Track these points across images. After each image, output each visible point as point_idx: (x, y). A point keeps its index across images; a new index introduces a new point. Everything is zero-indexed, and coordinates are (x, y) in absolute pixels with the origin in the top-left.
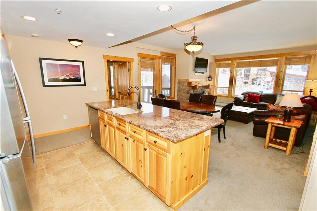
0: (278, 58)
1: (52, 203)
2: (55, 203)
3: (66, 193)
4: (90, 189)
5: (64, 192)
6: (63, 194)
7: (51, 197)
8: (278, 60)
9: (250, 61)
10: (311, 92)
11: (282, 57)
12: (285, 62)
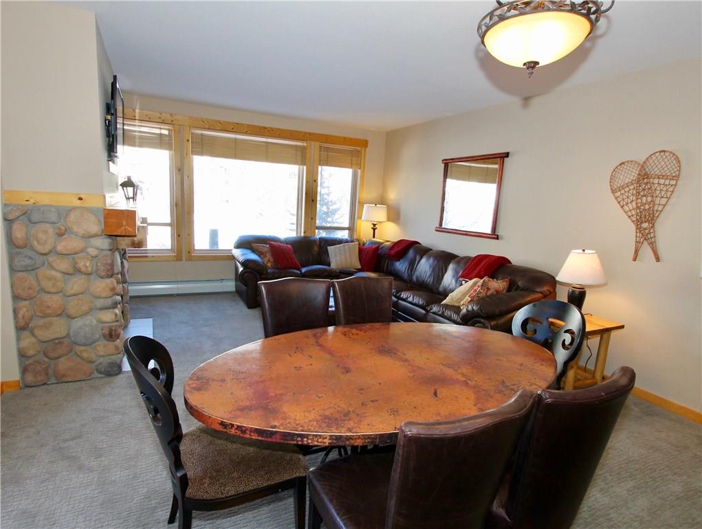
8: (304, 148)
9: (236, 139)
10: (374, 230)
11: (313, 143)
12: (320, 156)
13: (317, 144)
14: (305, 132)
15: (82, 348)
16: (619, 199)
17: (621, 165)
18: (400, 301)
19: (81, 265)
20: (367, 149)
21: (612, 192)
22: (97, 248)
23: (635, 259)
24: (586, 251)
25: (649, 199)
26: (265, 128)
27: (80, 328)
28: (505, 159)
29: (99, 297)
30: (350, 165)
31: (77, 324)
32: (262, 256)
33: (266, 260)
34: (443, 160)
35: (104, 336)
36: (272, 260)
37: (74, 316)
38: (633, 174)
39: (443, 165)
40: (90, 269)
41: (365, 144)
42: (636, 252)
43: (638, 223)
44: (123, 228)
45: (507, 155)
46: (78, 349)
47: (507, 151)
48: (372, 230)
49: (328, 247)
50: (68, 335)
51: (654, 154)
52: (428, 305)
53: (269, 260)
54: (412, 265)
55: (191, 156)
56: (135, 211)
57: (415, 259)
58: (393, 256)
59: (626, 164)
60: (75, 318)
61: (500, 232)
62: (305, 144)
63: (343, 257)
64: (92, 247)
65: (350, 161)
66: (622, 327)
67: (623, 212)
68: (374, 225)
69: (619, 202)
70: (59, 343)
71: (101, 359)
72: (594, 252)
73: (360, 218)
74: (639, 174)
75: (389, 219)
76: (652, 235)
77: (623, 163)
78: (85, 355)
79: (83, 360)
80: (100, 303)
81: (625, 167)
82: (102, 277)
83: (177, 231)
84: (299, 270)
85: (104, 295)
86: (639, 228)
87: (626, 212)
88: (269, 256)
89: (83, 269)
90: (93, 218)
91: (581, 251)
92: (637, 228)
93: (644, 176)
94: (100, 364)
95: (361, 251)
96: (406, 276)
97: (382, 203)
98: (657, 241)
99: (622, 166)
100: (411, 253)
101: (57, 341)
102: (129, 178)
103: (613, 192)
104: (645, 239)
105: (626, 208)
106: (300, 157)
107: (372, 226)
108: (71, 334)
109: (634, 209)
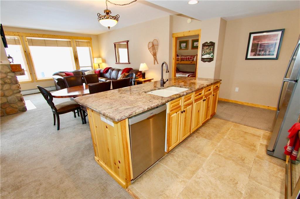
0: (70, 40)
1: (256, 159)
2: (254, 158)
3: (242, 157)
4: (226, 145)
5: (243, 159)
6: (245, 159)
7: (254, 164)
8: (70, 41)
9: (44, 40)
10: (99, 66)
11: (73, 40)
12: (76, 44)
15: (13, 105)
19: (7, 81)
20: (92, 41)
22: (11, 76)
23: (154, 64)
24: (144, 63)
25: (155, 50)
26: (54, 35)
27: (11, 99)
29: (15, 90)
31: (9, 98)
32: (63, 77)
34: (114, 43)
35: (19, 101)
37: (8, 96)
38: (151, 45)
39: (114, 45)
40: (10, 82)
41: (91, 39)
42: (154, 62)
43: (154, 56)
44: (18, 69)
45: (128, 41)
46: (12, 105)
49: (85, 73)
50: (8, 101)
51: (154, 40)
54: (110, 74)
55: (28, 46)
56: (20, 65)
57: (111, 72)
58: (105, 72)
59: (150, 42)
60: (8, 97)
61: (130, 62)
64: (8, 76)
65: (87, 45)
66: (153, 79)
68: (99, 64)
69: (150, 52)
70: (5, 104)
71: (20, 107)
73: (94, 63)
75: (103, 62)
78: (14, 106)
79: (14, 108)
80: (15, 92)
82: (14, 84)
85: (16, 89)
87: (151, 54)
89: (8, 82)
90: (7, 67)
93: (153, 45)
94: (20, 108)
95: (95, 72)
96: (109, 77)
97: (100, 57)
98: (157, 59)
100: (110, 70)
101: (4, 104)
102: (9, 55)
103: (149, 49)
104: (155, 59)
106: (69, 44)
108: (9, 101)
109: (153, 53)
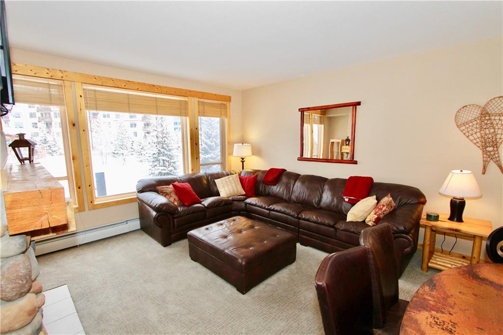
8: (185, 103)
9: (128, 95)
10: (243, 162)
11: (193, 98)
12: (199, 109)
13: (196, 99)
14: (186, 90)
16: (464, 132)
17: (463, 108)
18: (300, 221)
20: (231, 103)
21: (458, 127)
23: (484, 173)
24: (464, 171)
25: (492, 130)
26: (154, 86)
28: (357, 107)
30: (220, 115)
32: (167, 196)
33: (172, 199)
34: (299, 109)
36: (177, 199)
38: (476, 113)
39: (300, 112)
41: (229, 99)
42: (485, 168)
43: (484, 148)
45: (359, 104)
47: (359, 101)
48: (241, 163)
49: (215, 180)
51: (494, 99)
52: (335, 224)
53: (175, 199)
54: (289, 188)
55: (85, 111)
57: (290, 183)
58: (269, 182)
59: (468, 106)
62: (187, 100)
63: (230, 187)
65: (220, 113)
67: (469, 140)
68: (243, 159)
69: (465, 134)
72: (470, 172)
73: (231, 154)
74: (482, 114)
75: (253, 154)
76: (497, 155)
77: (466, 106)
81: (468, 109)
83: (77, 183)
84: (200, 203)
86: (485, 151)
87: (471, 141)
88: (174, 196)
91: (459, 171)
92: (483, 152)
93: (485, 114)
95: (242, 180)
96: (285, 196)
97: (247, 142)
98: (501, 159)
99: (465, 108)
100: (284, 179)
102: (21, 135)
104: (492, 159)
105: (471, 138)
106: (181, 110)
107: (241, 159)
109: (478, 138)
